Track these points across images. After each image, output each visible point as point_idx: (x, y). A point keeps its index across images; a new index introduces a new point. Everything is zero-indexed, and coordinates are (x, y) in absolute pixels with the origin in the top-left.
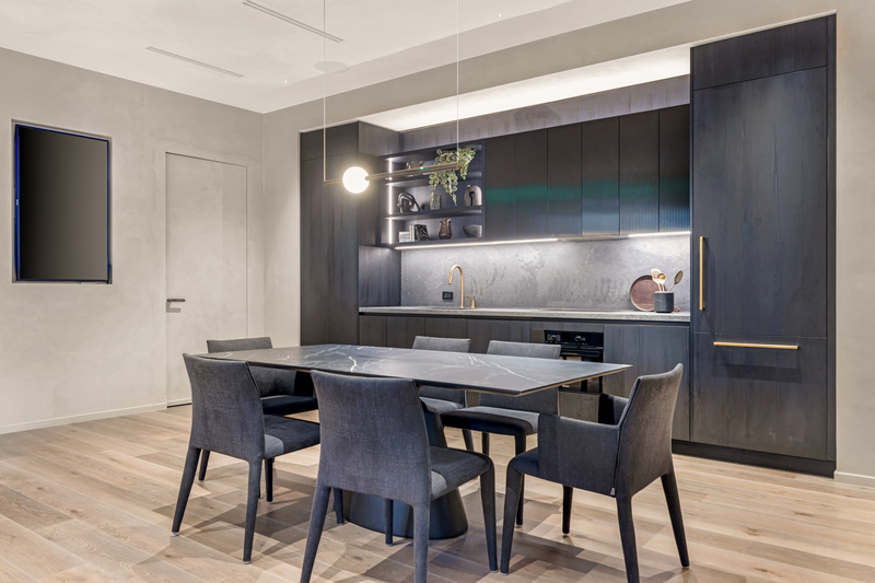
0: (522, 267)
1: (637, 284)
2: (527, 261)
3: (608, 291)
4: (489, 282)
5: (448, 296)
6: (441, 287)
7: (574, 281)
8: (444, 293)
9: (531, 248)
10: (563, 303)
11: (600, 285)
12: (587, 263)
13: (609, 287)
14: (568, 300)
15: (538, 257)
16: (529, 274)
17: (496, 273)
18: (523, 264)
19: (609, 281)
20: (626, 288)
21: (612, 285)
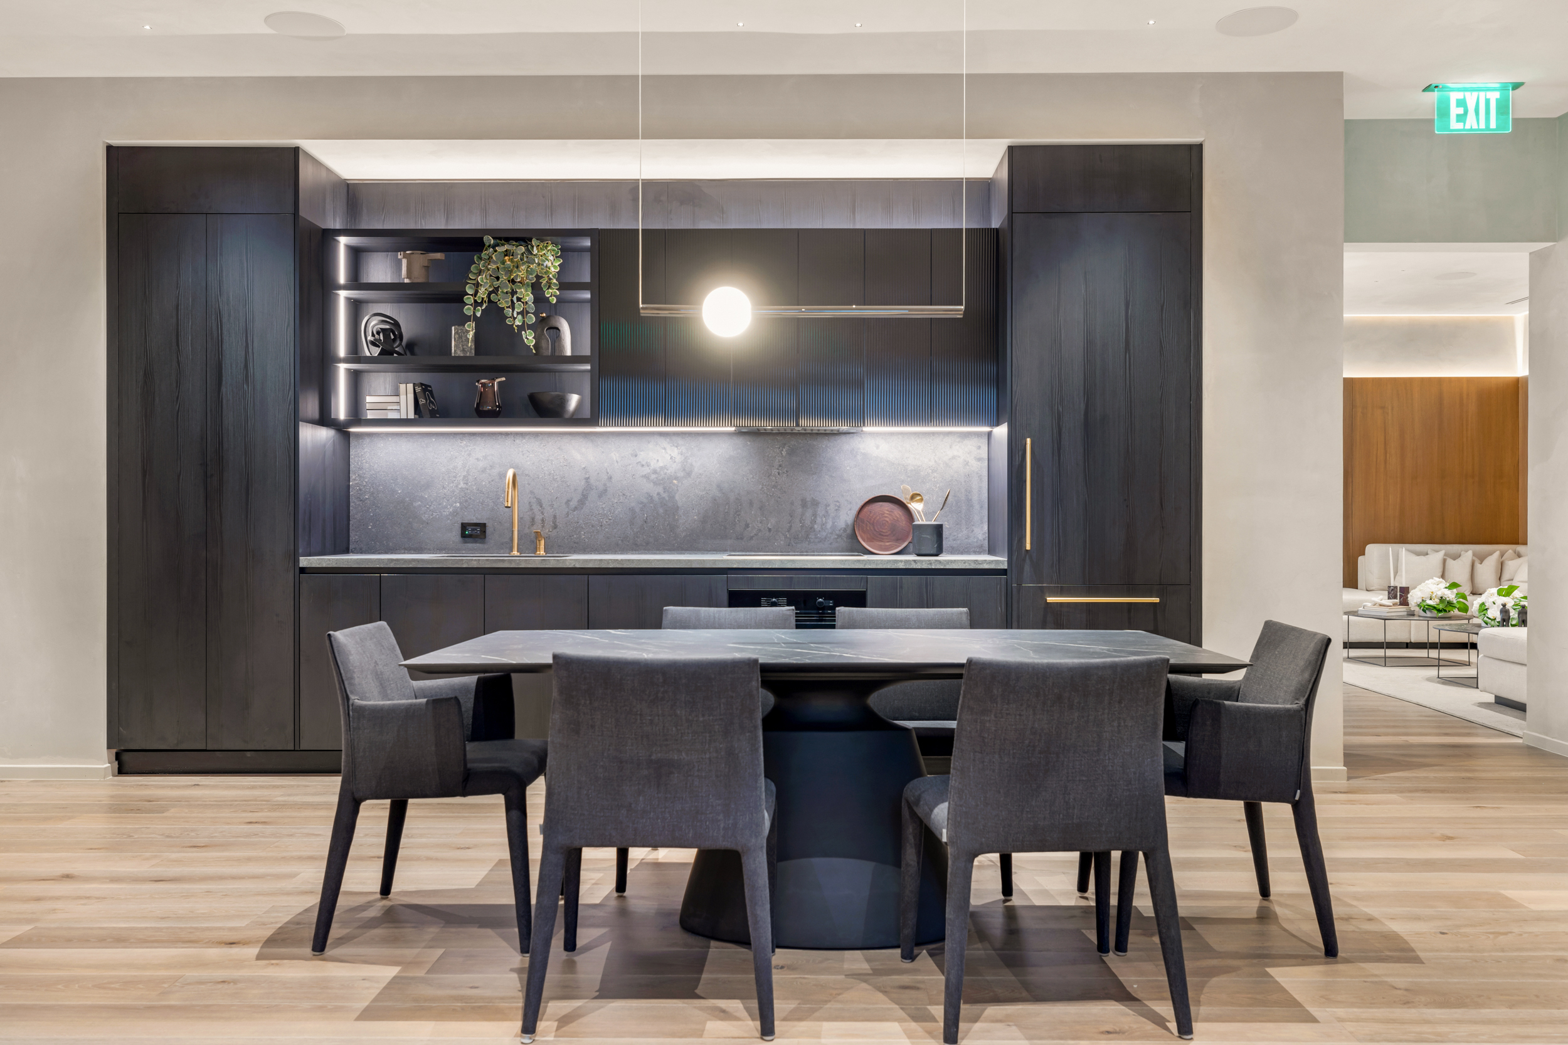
0: (646, 477)
1: (866, 509)
2: (654, 465)
3: (814, 522)
4: (573, 504)
5: (473, 532)
6: (455, 513)
7: (751, 503)
8: (464, 526)
9: (664, 442)
10: (729, 542)
11: (799, 510)
12: (775, 471)
13: (815, 515)
14: (740, 538)
15: (679, 458)
16: (660, 489)
17: (588, 487)
18: (646, 470)
19: (815, 503)
20: (846, 517)
21: (821, 511)
